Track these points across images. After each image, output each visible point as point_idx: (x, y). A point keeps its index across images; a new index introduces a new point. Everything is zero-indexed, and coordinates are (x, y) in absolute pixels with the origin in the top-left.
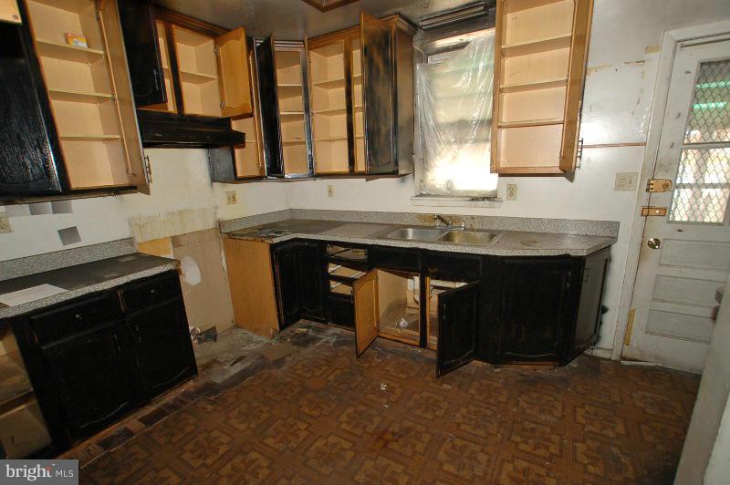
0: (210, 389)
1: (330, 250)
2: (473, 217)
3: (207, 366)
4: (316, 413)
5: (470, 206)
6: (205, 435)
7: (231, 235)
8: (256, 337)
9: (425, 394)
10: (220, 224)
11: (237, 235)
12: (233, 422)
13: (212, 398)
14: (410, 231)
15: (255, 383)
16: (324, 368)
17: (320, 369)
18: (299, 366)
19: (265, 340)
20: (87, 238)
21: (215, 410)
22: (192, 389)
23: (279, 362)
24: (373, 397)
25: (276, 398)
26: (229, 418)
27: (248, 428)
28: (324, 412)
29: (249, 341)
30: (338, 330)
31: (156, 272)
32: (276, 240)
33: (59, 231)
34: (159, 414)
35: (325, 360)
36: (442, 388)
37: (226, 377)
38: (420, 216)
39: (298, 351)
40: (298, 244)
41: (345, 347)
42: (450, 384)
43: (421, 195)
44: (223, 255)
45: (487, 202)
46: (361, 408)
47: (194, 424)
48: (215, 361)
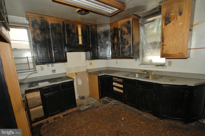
0: (79, 111)
1: (114, 78)
2: (157, 71)
3: (80, 105)
4: (102, 122)
5: (156, 68)
6: (75, 122)
7: (90, 73)
8: (94, 100)
9: (135, 123)
10: (87, 70)
11: (91, 73)
12: (82, 120)
13: (79, 113)
14: (137, 74)
15: (90, 112)
16: (108, 111)
17: (107, 111)
18: (102, 109)
19: (96, 101)
20: (57, 72)
21: (79, 116)
22: (75, 110)
23: (97, 107)
24: (119, 121)
25: (94, 116)
26: (81, 119)
27: (85, 122)
28: (104, 122)
29: (92, 101)
30: (115, 101)
31: (69, 81)
32: (99, 75)
33: (52, 70)
34: (67, 115)
35: (109, 108)
36: (141, 122)
37: (84, 109)
38: (141, 70)
39: (103, 105)
40: (106, 76)
41: (116, 106)
42: (144, 122)
43: (142, 64)
44: (88, 78)
45: (161, 67)
46: (115, 123)
47: (73, 119)
48: (82, 104)
